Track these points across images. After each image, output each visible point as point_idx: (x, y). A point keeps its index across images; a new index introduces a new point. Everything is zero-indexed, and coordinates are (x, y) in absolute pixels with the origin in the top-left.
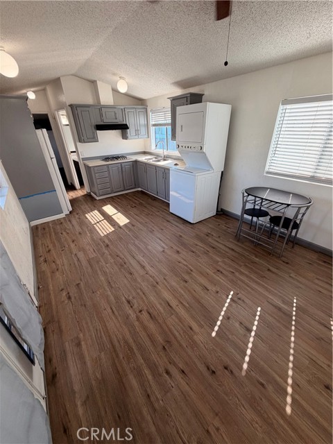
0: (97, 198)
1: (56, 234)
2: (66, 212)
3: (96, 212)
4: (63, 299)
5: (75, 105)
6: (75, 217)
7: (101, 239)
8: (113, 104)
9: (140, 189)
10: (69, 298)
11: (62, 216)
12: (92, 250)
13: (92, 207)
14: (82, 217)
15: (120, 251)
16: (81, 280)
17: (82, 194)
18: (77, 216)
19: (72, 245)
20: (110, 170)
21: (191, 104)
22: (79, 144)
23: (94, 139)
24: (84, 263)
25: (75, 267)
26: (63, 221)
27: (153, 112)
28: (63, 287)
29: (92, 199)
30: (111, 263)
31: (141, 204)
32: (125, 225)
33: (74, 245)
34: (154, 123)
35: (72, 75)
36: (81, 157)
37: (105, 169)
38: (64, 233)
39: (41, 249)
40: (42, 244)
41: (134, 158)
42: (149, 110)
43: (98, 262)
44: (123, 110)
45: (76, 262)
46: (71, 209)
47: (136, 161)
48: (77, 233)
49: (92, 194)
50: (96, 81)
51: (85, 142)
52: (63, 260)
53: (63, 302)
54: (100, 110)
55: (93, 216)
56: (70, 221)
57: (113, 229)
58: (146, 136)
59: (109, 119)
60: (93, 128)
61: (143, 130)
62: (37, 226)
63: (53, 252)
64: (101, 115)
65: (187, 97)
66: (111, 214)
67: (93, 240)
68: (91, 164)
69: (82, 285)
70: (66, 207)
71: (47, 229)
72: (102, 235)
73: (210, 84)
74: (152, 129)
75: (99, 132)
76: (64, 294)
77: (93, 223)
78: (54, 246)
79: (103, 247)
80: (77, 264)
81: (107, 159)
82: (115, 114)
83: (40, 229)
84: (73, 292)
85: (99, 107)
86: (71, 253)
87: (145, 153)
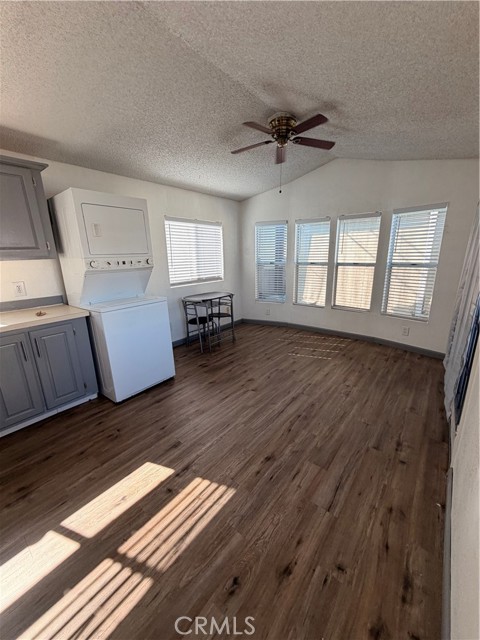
4: (409, 451)
10: (399, 444)
15: (276, 432)
16: (367, 450)
19: (306, 553)
28: (400, 465)
30: (309, 432)
33: (302, 549)
43: (319, 450)
45: (346, 488)
52: (365, 527)
53: (409, 447)
67: (257, 508)
69: (372, 443)
76: (403, 455)
79: (276, 464)
84: (389, 447)
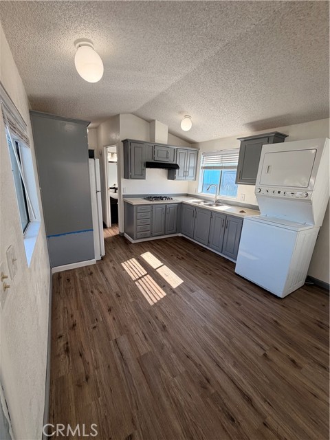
0: (133, 242)
1: (85, 291)
2: (98, 257)
3: (134, 260)
5: (130, 140)
6: (108, 266)
7: (150, 310)
8: (166, 143)
9: (180, 235)
11: (93, 262)
12: (141, 335)
13: (128, 253)
14: (117, 267)
17: (114, 234)
18: (111, 265)
19: (109, 319)
20: (154, 209)
21: (274, 143)
22: (123, 180)
23: (142, 176)
24: (133, 366)
25: (118, 375)
26: (92, 269)
27: (205, 154)
29: (127, 242)
30: (181, 375)
31: (188, 255)
32: (179, 287)
33: (111, 318)
34: (204, 165)
35: (132, 113)
36: (122, 194)
37: (149, 209)
38: (96, 292)
39: (62, 319)
40: (64, 308)
41: (180, 200)
42: (201, 153)
44: (176, 151)
46: (103, 254)
47: (182, 204)
48: (114, 295)
49: (126, 235)
50: (154, 121)
51: (131, 178)
52: (95, 353)
54: (153, 148)
55: (132, 267)
56: (102, 271)
57: (165, 294)
58: (193, 178)
59: (160, 158)
60: (143, 166)
61: (191, 172)
62: (59, 273)
63: (79, 328)
64: (153, 152)
65: (268, 137)
66: (155, 267)
67: (138, 310)
68: (135, 202)
70: (99, 250)
71: (72, 281)
72: (151, 303)
73: (300, 124)
74: (201, 172)
75: (147, 170)
77: (134, 279)
78: (82, 316)
79: (158, 329)
80: (120, 367)
81: (149, 198)
82: (168, 153)
83: (62, 279)
85: (153, 145)
86: (108, 335)
87: (187, 195)
